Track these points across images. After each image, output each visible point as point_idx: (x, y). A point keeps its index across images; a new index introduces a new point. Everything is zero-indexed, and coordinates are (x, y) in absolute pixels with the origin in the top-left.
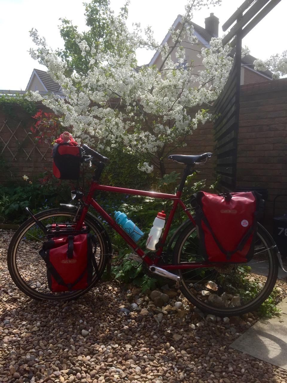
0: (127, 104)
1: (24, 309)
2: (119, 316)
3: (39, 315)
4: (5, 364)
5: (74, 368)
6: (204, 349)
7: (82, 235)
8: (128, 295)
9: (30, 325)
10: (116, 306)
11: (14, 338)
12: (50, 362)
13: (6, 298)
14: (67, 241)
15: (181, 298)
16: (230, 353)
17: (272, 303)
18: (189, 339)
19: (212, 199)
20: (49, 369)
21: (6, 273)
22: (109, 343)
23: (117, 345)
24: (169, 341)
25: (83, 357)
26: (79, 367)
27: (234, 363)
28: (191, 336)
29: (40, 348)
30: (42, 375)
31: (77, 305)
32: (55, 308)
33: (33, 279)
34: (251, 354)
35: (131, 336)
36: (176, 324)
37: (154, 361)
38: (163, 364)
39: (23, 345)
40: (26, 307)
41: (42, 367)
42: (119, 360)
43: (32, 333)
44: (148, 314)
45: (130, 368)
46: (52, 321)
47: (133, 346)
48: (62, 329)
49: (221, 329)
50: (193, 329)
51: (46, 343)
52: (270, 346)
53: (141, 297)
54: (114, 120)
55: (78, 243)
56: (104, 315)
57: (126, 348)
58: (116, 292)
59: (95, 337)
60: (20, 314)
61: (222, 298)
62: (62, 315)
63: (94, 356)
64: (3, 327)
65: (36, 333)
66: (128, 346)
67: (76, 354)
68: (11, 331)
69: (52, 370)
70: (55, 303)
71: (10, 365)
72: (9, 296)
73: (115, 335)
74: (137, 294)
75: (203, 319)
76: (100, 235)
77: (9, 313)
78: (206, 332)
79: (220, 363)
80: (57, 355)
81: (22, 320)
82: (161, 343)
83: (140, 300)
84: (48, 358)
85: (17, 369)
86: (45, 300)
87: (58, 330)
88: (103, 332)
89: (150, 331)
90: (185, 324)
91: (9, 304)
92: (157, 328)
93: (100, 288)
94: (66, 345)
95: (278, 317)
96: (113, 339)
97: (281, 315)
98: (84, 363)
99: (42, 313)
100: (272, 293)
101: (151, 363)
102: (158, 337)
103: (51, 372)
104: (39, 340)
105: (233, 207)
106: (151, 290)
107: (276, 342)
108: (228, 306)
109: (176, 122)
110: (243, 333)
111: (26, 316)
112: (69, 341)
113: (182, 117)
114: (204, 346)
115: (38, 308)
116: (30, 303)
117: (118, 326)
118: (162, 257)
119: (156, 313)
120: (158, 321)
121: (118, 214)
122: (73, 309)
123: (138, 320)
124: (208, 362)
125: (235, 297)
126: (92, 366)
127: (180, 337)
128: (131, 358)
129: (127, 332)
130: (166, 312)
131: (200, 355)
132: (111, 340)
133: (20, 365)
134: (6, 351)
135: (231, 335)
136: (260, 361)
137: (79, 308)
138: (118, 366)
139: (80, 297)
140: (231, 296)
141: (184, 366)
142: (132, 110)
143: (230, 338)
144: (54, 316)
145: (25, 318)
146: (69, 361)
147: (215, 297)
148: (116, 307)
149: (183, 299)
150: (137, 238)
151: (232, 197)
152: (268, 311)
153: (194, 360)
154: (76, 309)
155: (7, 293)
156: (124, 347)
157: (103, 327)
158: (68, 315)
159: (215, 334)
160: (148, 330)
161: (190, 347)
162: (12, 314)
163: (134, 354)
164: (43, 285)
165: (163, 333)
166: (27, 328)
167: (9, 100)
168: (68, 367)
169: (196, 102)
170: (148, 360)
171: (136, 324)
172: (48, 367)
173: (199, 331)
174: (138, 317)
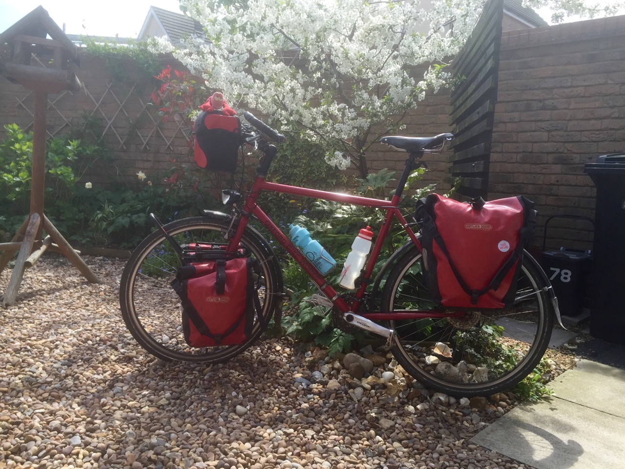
0: (310, 58)
1: (144, 373)
2: (294, 388)
3: (168, 382)
4: (117, 449)
5: (226, 459)
6: (430, 442)
7: (239, 260)
8: (307, 359)
9: (154, 395)
10: (288, 374)
11: (130, 414)
12: (188, 450)
13: (116, 356)
14: (214, 267)
15: (393, 366)
16: (471, 450)
17: (538, 381)
18: (406, 427)
19: (451, 206)
20: (187, 458)
21: (112, 320)
22: (279, 426)
23: (292, 430)
24: (375, 428)
25: (239, 444)
26: (233, 457)
27: (477, 464)
28: (408, 423)
29: (172, 428)
30: (176, 466)
31: (227, 371)
32: (193, 374)
33: (155, 330)
34: (504, 454)
35: (314, 418)
36: (384, 405)
37: (351, 455)
38: (365, 459)
39: (145, 424)
40: (148, 370)
41: (177, 456)
42: (296, 451)
43: (158, 408)
44: (339, 388)
45: (313, 462)
46: (188, 392)
47: (318, 432)
48: (205, 403)
49: (457, 415)
50: (412, 413)
51: (181, 422)
52: (535, 443)
53: (327, 363)
54: (289, 84)
55: (232, 271)
56: (269, 387)
57: (306, 435)
58: (288, 355)
59: (257, 418)
60: (139, 381)
61: (459, 369)
62: (204, 384)
63: (257, 444)
64: (112, 398)
65: (165, 407)
66: (310, 433)
67: (229, 439)
68: (125, 403)
69: (193, 461)
70: (192, 366)
71: (125, 452)
72: (119, 353)
73: (289, 415)
74: (322, 358)
75: (426, 398)
76: (265, 263)
77: (121, 377)
78: (433, 418)
79: (455, 463)
80: (198, 440)
81: (142, 389)
82: (361, 430)
83: (326, 368)
84: (185, 444)
85: (137, 457)
86: (178, 361)
87: (198, 404)
88: (268, 410)
89: (342, 412)
90: (399, 405)
91: (121, 365)
92: (354, 408)
93: (262, 347)
94: (213, 427)
95: (549, 402)
96: (285, 421)
97: (552, 400)
98: (241, 452)
99: (172, 379)
100: (539, 366)
101: (347, 458)
102: (356, 422)
103: (191, 462)
104: (170, 418)
105: (487, 219)
106: (344, 352)
107: (544, 438)
108: (467, 382)
109: (390, 87)
110: (492, 423)
111: (147, 383)
112: (216, 421)
113: (400, 80)
114: (430, 438)
115: (166, 372)
116: (153, 365)
117: (292, 403)
118: (364, 301)
119: (352, 386)
120: (355, 399)
121: (296, 229)
122: (221, 375)
123: (324, 396)
124: (435, 460)
125: (479, 368)
126: (253, 458)
127: (391, 423)
128: (315, 449)
129: (306, 412)
130: (368, 386)
131: (423, 451)
132: (282, 422)
133: (142, 451)
134: (118, 431)
135: (473, 424)
136: (519, 463)
137: (231, 375)
138: (294, 459)
139: (232, 359)
140: (472, 366)
141: (399, 463)
142: (319, 68)
143: (469, 429)
144: (192, 385)
145: (147, 385)
146: (217, 449)
147: (448, 367)
148: (289, 376)
149: (395, 368)
150: (326, 268)
151: (484, 204)
152: (532, 391)
153: (413, 457)
154: (226, 376)
155: (117, 349)
156: (302, 433)
157: (269, 404)
158: (213, 385)
159: (446, 421)
160: (340, 410)
161: (408, 439)
162: (125, 379)
163: (319, 444)
164: (173, 340)
165: (364, 416)
166: (150, 401)
167: (116, 49)
168: (216, 458)
169: (424, 56)
170: (341, 453)
171: (321, 401)
172: (186, 455)
173: (421, 416)
174: (324, 392)
